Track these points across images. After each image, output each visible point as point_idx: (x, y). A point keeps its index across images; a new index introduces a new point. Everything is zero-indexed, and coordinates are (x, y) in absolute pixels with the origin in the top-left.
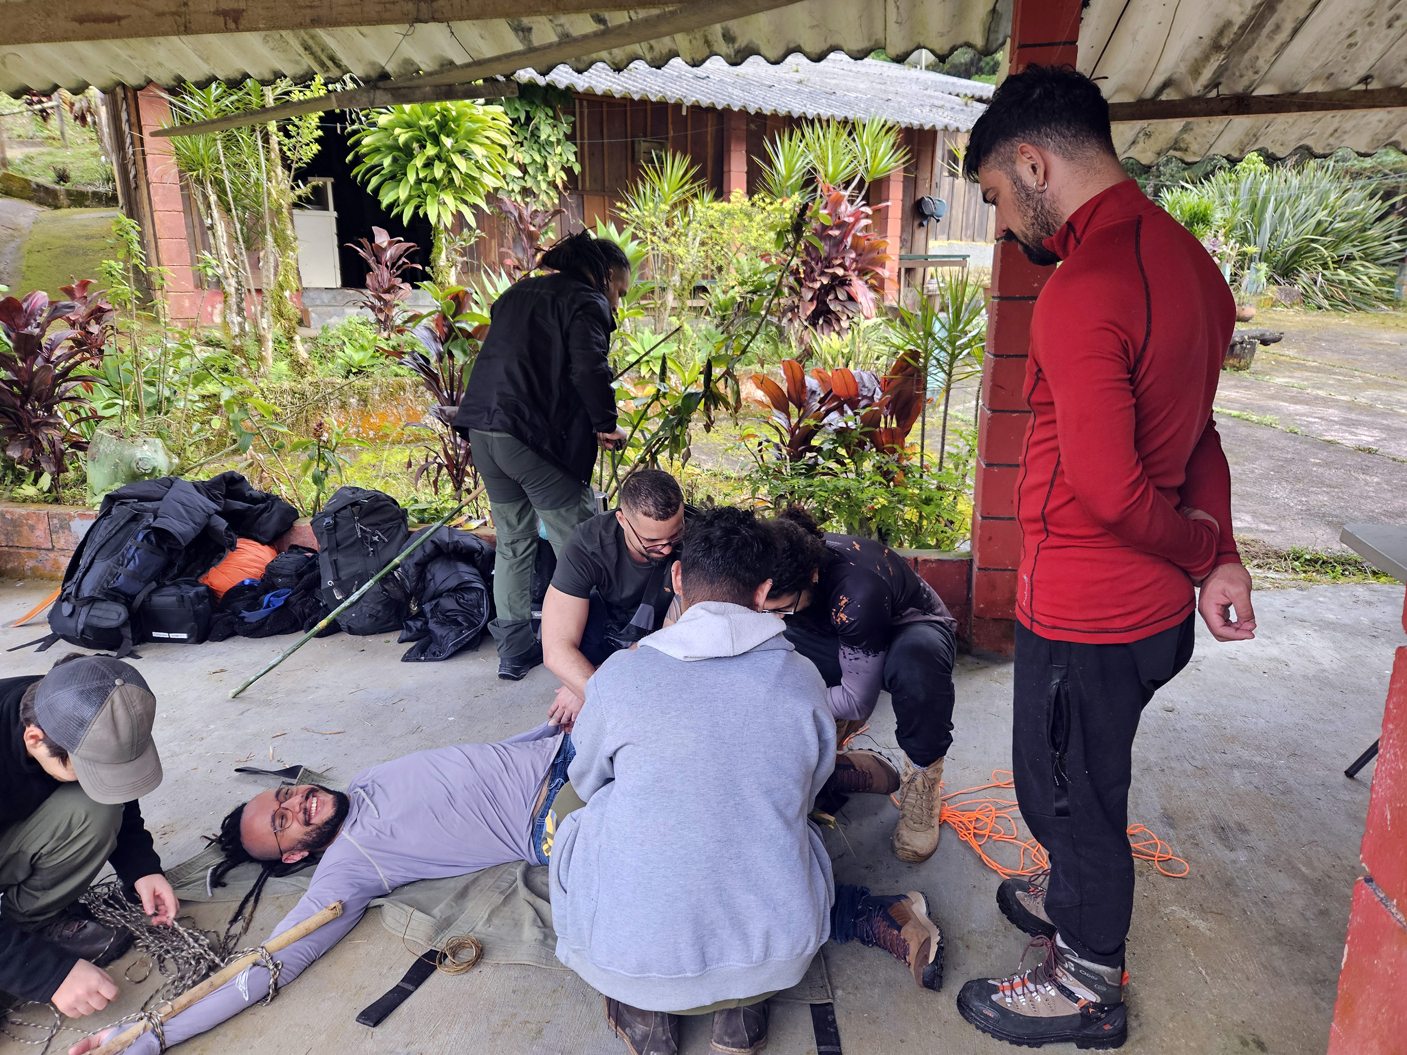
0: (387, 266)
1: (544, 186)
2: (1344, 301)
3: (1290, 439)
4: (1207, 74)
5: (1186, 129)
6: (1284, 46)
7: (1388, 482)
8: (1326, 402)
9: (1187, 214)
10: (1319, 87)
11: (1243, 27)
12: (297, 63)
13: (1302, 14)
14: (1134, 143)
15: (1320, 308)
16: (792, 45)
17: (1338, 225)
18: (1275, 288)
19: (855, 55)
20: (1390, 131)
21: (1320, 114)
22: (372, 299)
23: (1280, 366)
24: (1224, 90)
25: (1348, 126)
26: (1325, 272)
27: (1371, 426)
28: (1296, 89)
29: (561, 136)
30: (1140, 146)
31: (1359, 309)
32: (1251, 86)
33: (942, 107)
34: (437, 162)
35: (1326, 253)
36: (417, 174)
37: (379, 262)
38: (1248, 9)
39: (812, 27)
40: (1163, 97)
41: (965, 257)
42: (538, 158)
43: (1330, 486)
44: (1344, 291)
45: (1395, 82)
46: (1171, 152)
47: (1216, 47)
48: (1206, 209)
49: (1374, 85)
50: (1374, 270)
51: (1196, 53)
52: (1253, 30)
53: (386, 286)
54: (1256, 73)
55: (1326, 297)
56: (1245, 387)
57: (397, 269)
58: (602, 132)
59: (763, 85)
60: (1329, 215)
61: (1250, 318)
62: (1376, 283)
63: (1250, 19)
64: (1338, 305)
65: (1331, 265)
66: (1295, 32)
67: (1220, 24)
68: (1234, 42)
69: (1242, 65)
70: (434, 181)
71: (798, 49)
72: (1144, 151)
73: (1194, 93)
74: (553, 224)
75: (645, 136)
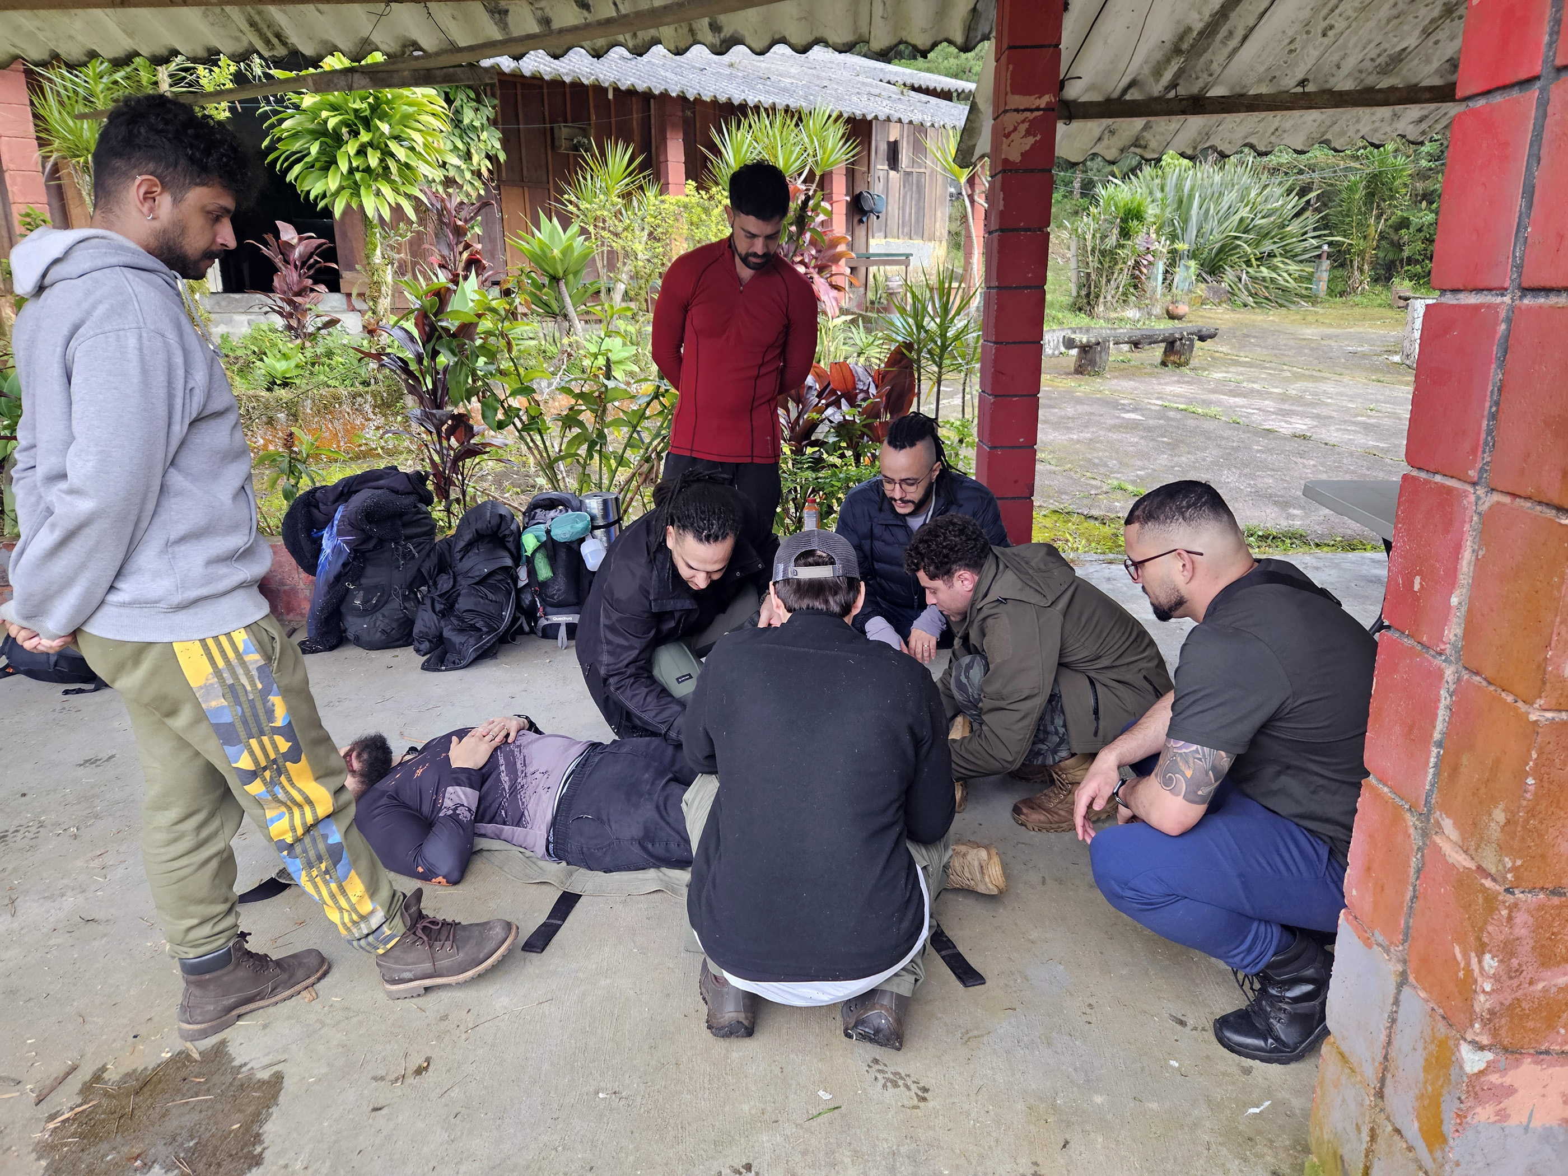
0: (296, 266)
1: (468, 176)
2: (1266, 298)
3: (1234, 429)
4: (1168, 76)
5: (1146, 127)
6: (1236, 50)
7: (1323, 465)
8: (1261, 394)
9: (1122, 211)
10: (1263, 89)
11: (1201, 33)
12: (237, 39)
13: (1251, 24)
14: (1099, 139)
15: (1245, 306)
16: (777, 36)
17: (1258, 222)
18: (1203, 286)
19: (841, 48)
20: (1322, 130)
21: (1264, 114)
22: (280, 303)
23: (1216, 361)
24: (1182, 91)
25: (1287, 125)
26: (1250, 270)
27: (1303, 415)
28: (1244, 91)
29: (485, 121)
30: (1105, 142)
31: (1281, 306)
32: (1206, 87)
33: (879, 96)
34: (369, 150)
35: (1249, 250)
36: (350, 162)
37: (287, 262)
38: (1207, 18)
39: (800, 19)
40: (1128, 97)
41: (908, 256)
42: (460, 145)
43: (1272, 470)
44: (1266, 288)
45: (1328, 86)
46: (1132, 149)
47: (1177, 51)
48: (1139, 205)
49: (1310, 88)
50: (1293, 267)
51: (1158, 56)
52: (1208, 36)
53: (296, 288)
54: (1211, 75)
55: (1251, 295)
56: (1187, 382)
57: (309, 269)
58: (517, 115)
59: (694, 67)
60: (1250, 212)
61: (1184, 316)
62: (1295, 279)
63: (1208, 25)
64: (1262, 301)
65: (1254, 262)
66: (1245, 38)
67: (1181, 29)
68: (1192, 46)
69: (1198, 68)
70: (368, 170)
71: (783, 41)
72: (1108, 148)
73: (1156, 94)
74: (479, 218)
75: (565, 122)
